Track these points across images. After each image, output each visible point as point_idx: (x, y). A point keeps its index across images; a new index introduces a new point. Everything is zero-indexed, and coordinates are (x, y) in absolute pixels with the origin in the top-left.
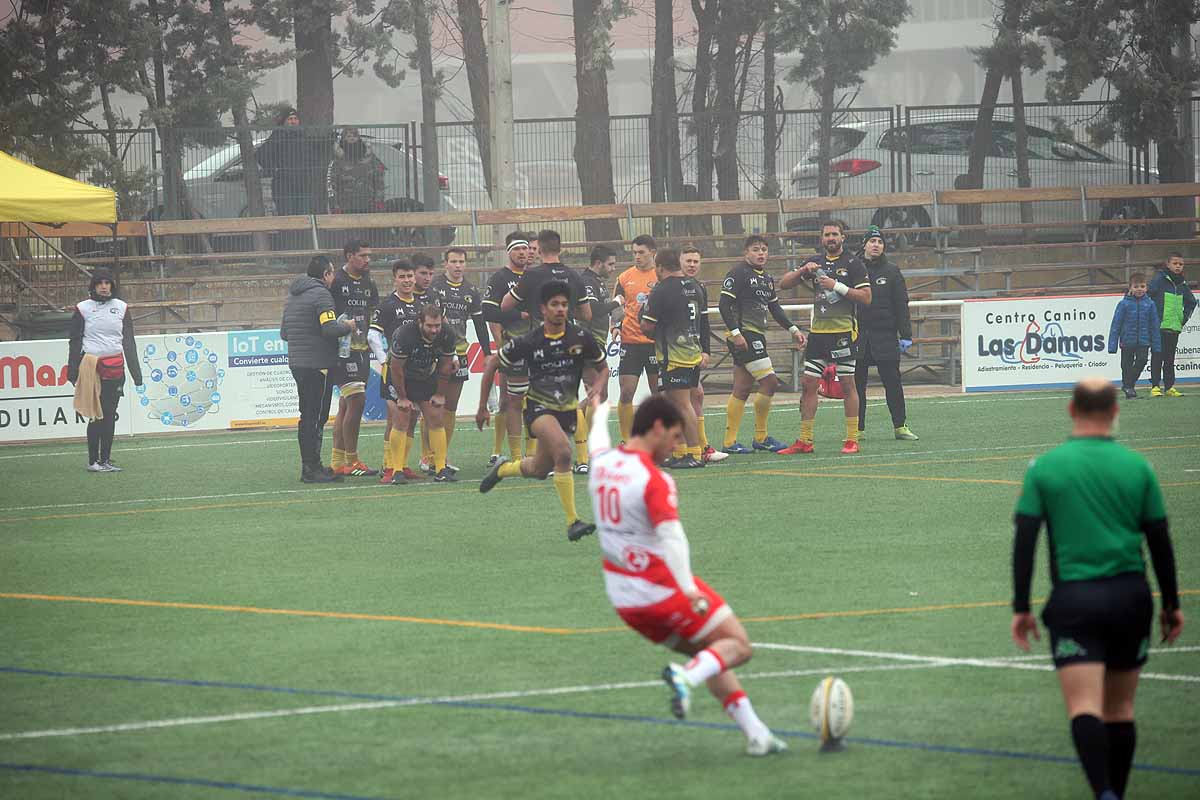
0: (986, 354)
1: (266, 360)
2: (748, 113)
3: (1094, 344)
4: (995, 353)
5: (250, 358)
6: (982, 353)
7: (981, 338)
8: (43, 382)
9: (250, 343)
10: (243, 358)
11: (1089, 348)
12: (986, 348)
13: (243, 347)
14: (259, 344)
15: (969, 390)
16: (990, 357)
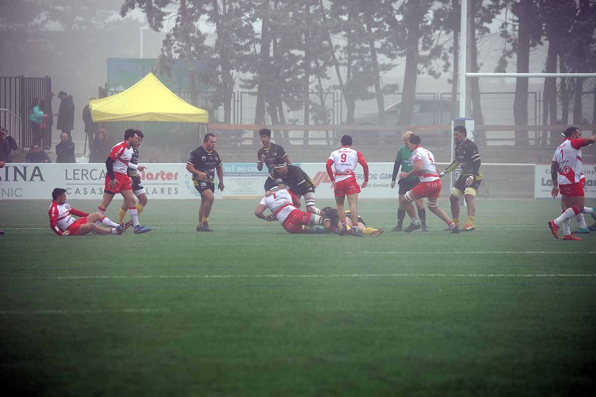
0: (545, 185)
1: (238, 175)
2: (585, 92)
3: (593, 183)
4: (549, 185)
5: (231, 173)
6: (543, 184)
7: (543, 179)
8: (148, 179)
9: (232, 168)
10: (229, 173)
11: (591, 185)
12: (545, 183)
13: (229, 169)
14: (235, 168)
15: (537, 198)
16: (547, 186)
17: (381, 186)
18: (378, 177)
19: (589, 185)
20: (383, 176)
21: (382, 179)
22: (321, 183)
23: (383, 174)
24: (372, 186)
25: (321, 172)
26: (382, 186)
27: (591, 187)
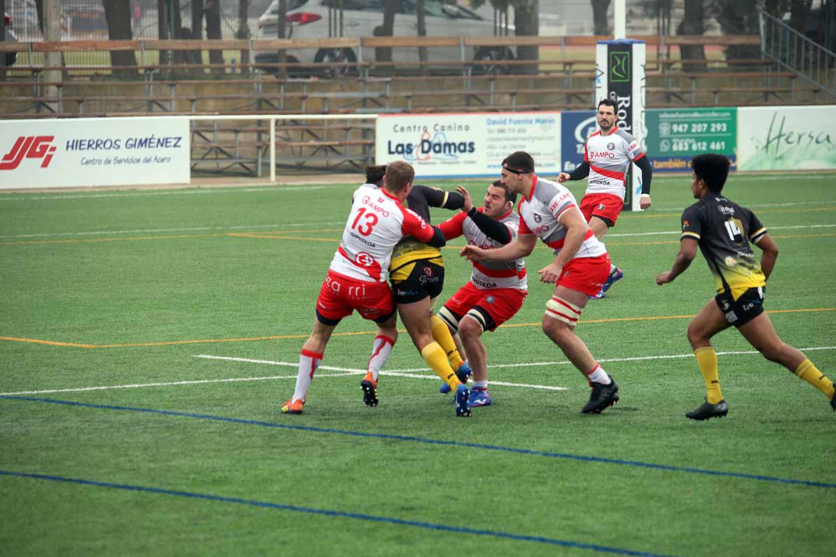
0: (393, 153)
3: (468, 148)
4: (399, 152)
6: (390, 153)
7: (389, 142)
11: (464, 151)
12: (393, 149)
16: (396, 155)
17: (127, 161)
18: (122, 144)
19: (461, 151)
20: (130, 142)
21: (130, 148)
22: (24, 158)
23: (131, 139)
24: (112, 161)
25: (24, 138)
26: (129, 162)
27: (464, 154)
